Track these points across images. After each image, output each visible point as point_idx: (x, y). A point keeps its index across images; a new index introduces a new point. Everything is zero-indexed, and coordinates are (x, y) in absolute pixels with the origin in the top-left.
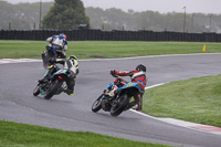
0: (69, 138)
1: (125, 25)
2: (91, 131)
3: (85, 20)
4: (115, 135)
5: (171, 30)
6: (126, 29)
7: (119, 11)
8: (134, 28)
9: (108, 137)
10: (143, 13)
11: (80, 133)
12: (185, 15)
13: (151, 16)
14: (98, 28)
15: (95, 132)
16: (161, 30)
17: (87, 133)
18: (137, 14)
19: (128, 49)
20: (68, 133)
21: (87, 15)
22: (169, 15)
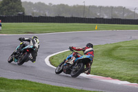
0: (11, 84)
1: (47, 13)
2: (25, 79)
3: (22, 10)
4: (40, 82)
5: (76, 16)
6: (48, 15)
7: (43, 4)
8: (52, 15)
9: (36, 83)
10: (58, 5)
11: (18, 81)
12: (84, 7)
13: (63, 7)
14: (30, 14)
15: (28, 80)
16: (69, 16)
17: (23, 81)
18: (54, 6)
19: (49, 28)
20: (11, 81)
21: (23, 6)
22: (74, 6)
